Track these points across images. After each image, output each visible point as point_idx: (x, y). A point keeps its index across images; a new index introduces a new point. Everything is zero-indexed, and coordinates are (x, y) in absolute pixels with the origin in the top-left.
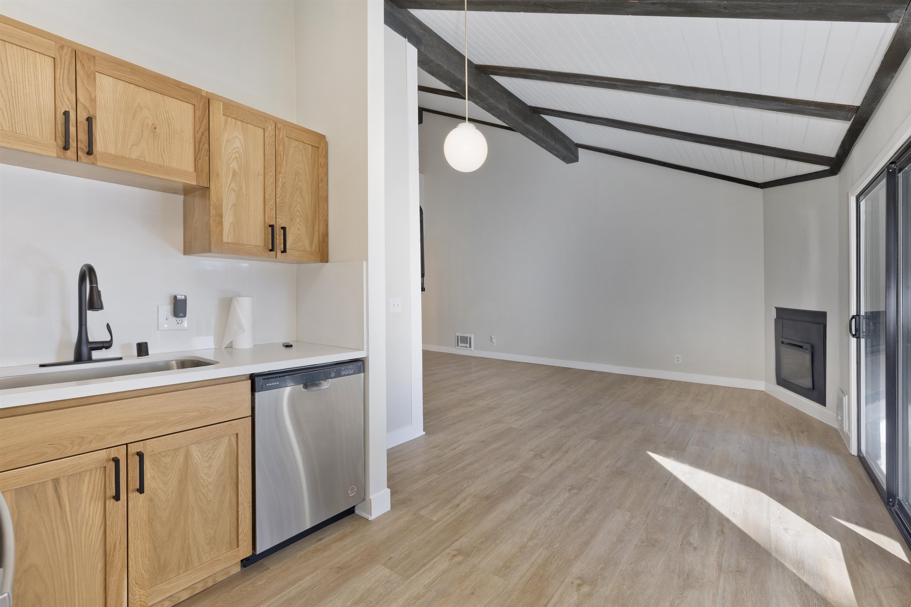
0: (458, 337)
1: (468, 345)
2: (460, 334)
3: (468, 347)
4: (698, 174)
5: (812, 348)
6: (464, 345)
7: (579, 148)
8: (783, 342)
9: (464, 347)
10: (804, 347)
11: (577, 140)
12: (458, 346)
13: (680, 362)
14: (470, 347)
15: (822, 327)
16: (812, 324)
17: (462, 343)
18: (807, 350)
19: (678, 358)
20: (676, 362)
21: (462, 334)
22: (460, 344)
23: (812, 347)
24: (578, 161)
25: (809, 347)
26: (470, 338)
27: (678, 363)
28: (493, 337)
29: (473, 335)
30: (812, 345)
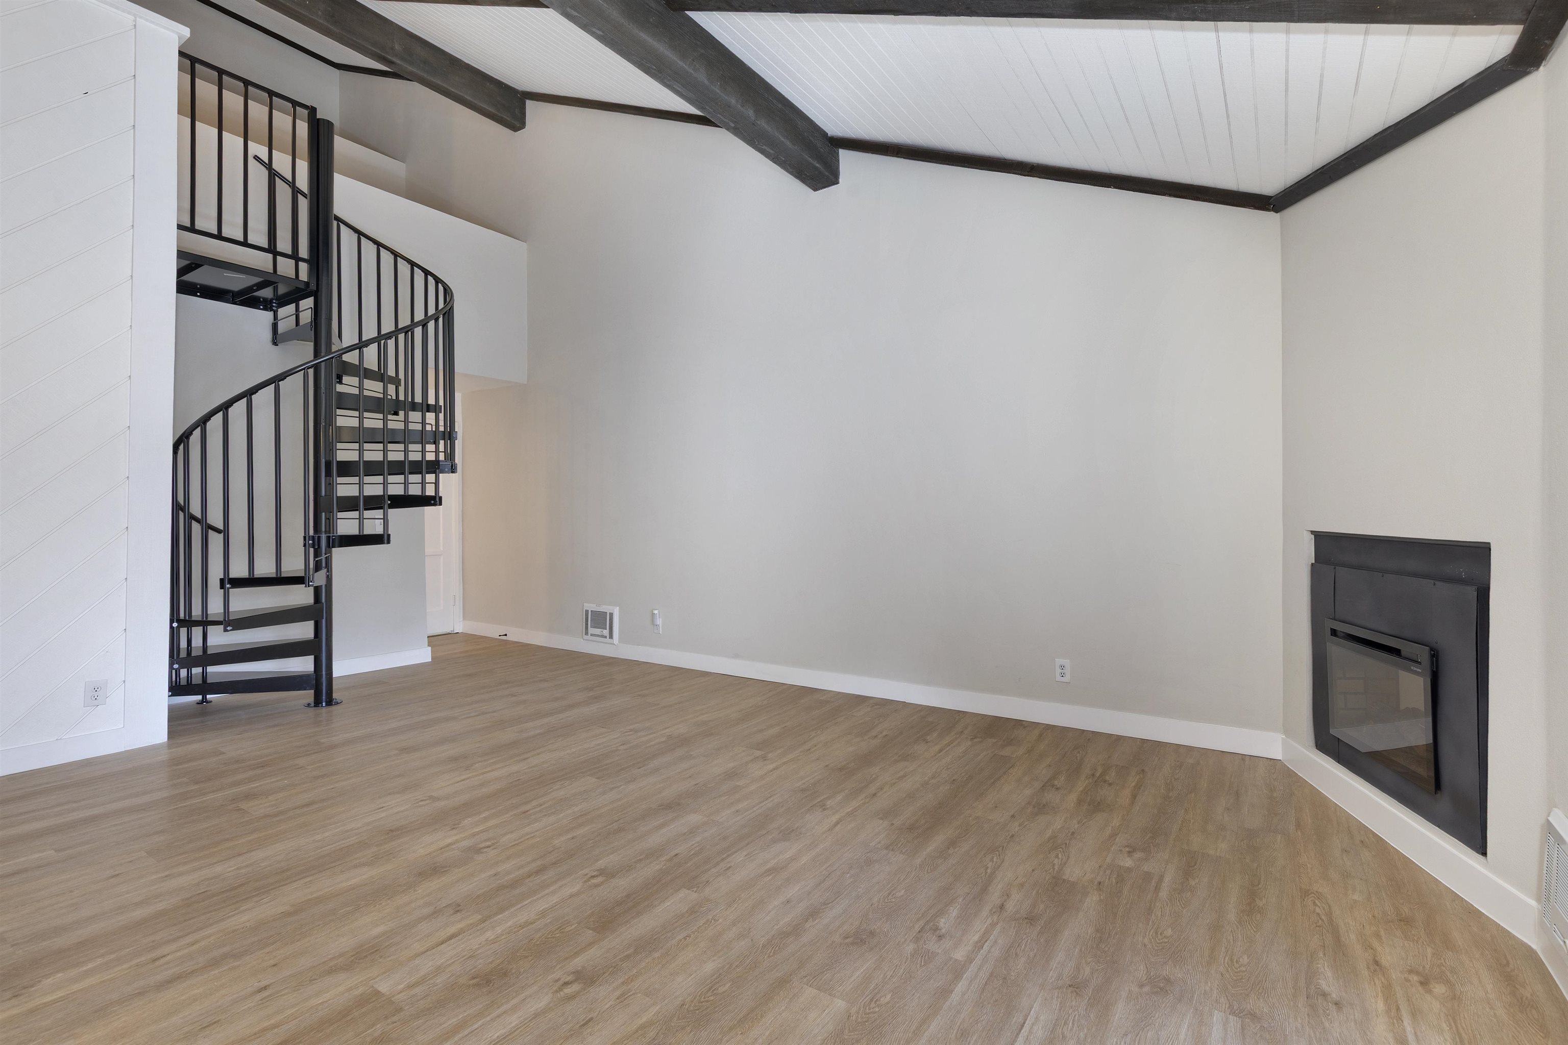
0: (587, 611)
1: (606, 632)
2: (591, 607)
3: (606, 637)
4: (1115, 188)
5: (1433, 656)
6: (597, 631)
7: (840, 150)
8: (1334, 633)
9: (598, 636)
10: (1403, 653)
11: (833, 128)
12: (587, 633)
13: (1067, 679)
14: (611, 636)
15: (1471, 593)
16: (1432, 581)
17: (595, 627)
18: (1416, 662)
19: (1062, 667)
20: (1059, 678)
21: (595, 605)
22: (591, 630)
23: (1435, 656)
24: (838, 183)
25: (1423, 654)
26: (611, 615)
27: (1063, 679)
28: (656, 612)
29: (618, 608)
30: (1432, 649)
